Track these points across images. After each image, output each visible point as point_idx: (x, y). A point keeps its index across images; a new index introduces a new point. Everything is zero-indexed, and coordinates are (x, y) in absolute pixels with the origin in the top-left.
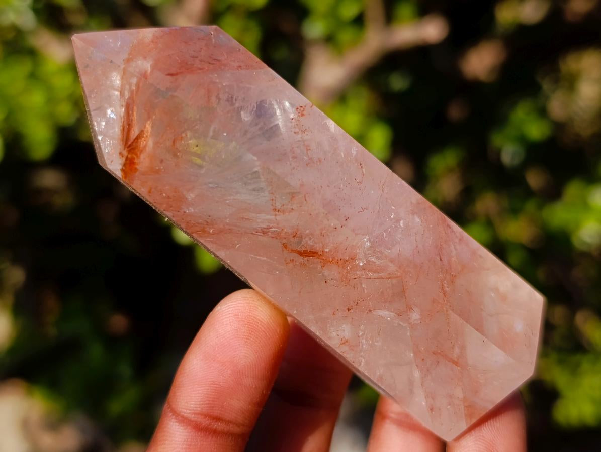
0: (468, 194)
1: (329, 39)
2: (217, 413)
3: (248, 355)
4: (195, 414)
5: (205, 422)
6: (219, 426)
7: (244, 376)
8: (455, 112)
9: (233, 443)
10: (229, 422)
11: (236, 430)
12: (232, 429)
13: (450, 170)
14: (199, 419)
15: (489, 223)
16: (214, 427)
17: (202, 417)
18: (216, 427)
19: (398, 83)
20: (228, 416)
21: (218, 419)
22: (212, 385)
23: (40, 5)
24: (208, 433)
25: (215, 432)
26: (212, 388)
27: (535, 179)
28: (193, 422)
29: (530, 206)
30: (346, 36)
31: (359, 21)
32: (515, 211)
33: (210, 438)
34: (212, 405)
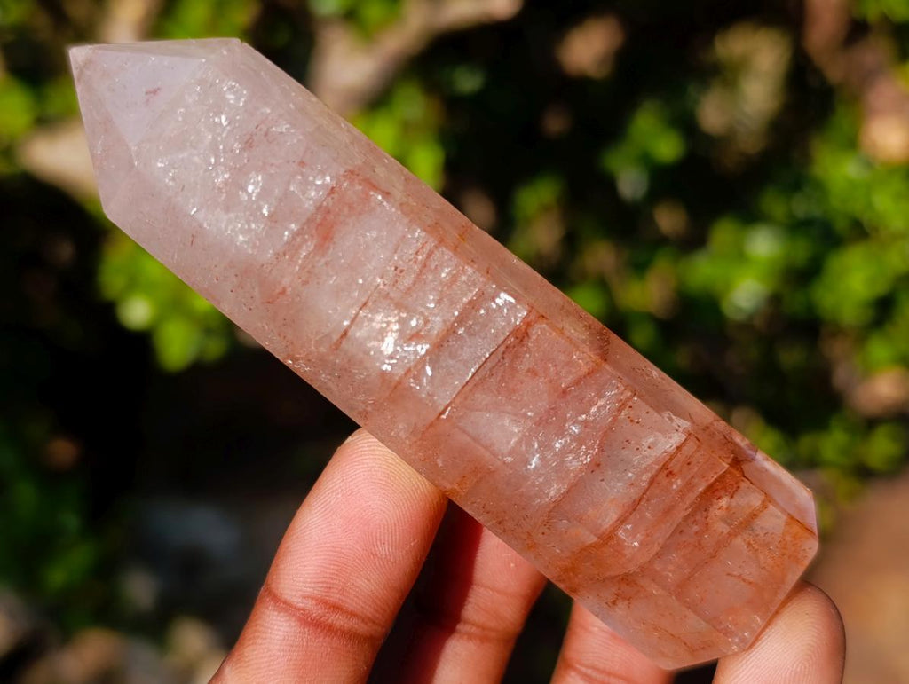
0: (571, 242)
1: (350, 15)
2: (335, 597)
3: (384, 509)
4: (305, 597)
5: (316, 611)
6: (339, 620)
7: (379, 543)
9: (355, 649)
10: (352, 614)
11: (362, 628)
12: (356, 626)
13: (546, 209)
14: (309, 605)
15: (603, 285)
16: (330, 621)
17: (314, 602)
18: (333, 621)
19: (468, 81)
20: (352, 603)
21: (336, 608)
22: (331, 553)
24: (319, 630)
25: (330, 629)
26: (332, 558)
27: (669, 220)
28: (299, 610)
32: (639, 268)
33: (321, 639)
34: (329, 586)
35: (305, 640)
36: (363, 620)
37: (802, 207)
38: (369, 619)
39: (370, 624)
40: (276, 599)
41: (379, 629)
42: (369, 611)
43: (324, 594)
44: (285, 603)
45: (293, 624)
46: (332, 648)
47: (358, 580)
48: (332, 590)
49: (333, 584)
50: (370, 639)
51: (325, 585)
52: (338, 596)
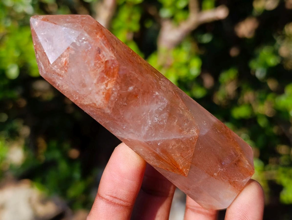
1: (172, 18)
2: (114, 195)
4: (107, 195)
5: (110, 199)
6: (117, 201)
8: (234, 52)
10: (120, 200)
12: (122, 203)
13: (232, 80)
14: (108, 197)
15: (250, 105)
16: (114, 202)
19: (206, 39)
20: (119, 196)
21: (115, 198)
23: (36, 2)
24: (111, 204)
25: (114, 204)
26: (112, 183)
27: (272, 84)
28: (105, 199)
29: (270, 97)
30: (180, 16)
31: (186, 9)
32: (262, 100)
34: (112, 191)
36: (124, 201)
38: (125, 201)
40: (100, 196)
41: (129, 204)
42: (125, 198)
44: (101, 197)
50: (127, 207)
52: (115, 194)
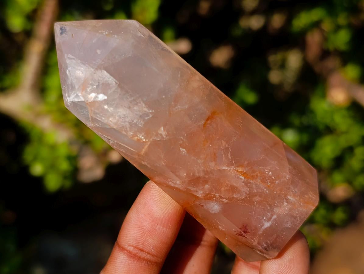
35: (129, 263)
37: (305, 120)
39: (155, 257)
43: (136, 245)
45: (125, 256)
46: (140, 266)
47: (149, 240)
48: (140, 243)
49: (140, 241)
51: (137, 241)
